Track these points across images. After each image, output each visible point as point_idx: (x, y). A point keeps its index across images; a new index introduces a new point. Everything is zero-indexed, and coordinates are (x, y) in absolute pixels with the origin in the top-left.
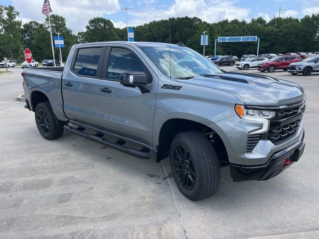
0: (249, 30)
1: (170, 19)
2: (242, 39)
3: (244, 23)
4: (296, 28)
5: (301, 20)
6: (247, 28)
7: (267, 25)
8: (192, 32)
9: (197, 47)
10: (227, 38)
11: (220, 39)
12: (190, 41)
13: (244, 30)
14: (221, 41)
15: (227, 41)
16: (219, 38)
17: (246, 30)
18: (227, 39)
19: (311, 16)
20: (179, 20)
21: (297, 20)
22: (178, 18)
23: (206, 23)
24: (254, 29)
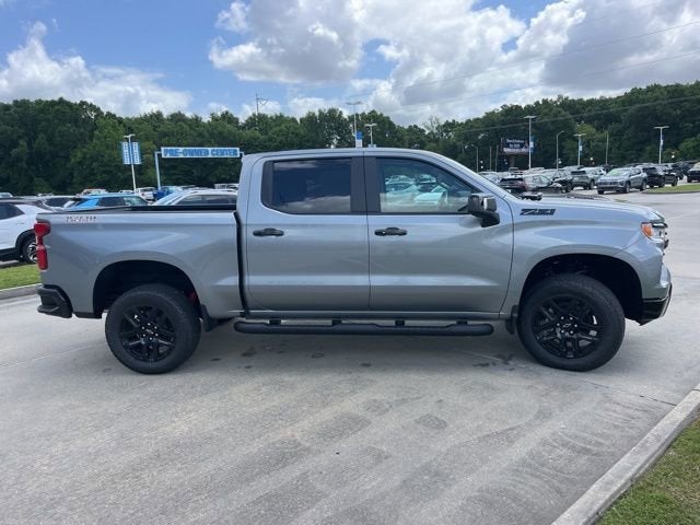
0: (212, 135)
1: (16, 102)
2: (211, 152)
3: (197, 120)
4: (297, 135)
5: (301, 120)
6: (208, 131)
7: (243, 127)
8: (81, 134)
9: (102, 169)
10: (181, 149)
11: (166, 152)
12: (79, 154)
13: (200, 135)
14: (168, 156)
15: (181, 156)
16: (163, 149)
17: (207, 135)
18: (181, 152)
19: (317, 114)
20: (41, 106)
21: (294, 120)
22: (39, 102)
23: (114, 115)
24: (221, 133)
